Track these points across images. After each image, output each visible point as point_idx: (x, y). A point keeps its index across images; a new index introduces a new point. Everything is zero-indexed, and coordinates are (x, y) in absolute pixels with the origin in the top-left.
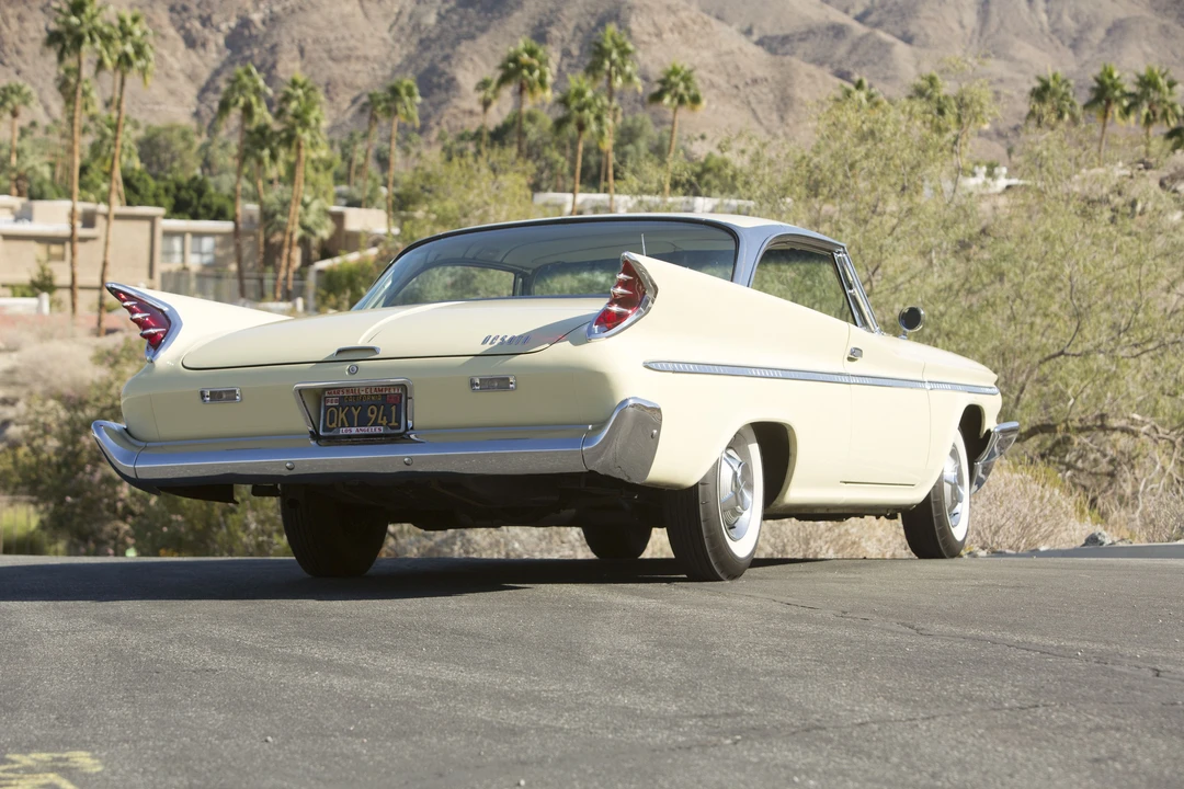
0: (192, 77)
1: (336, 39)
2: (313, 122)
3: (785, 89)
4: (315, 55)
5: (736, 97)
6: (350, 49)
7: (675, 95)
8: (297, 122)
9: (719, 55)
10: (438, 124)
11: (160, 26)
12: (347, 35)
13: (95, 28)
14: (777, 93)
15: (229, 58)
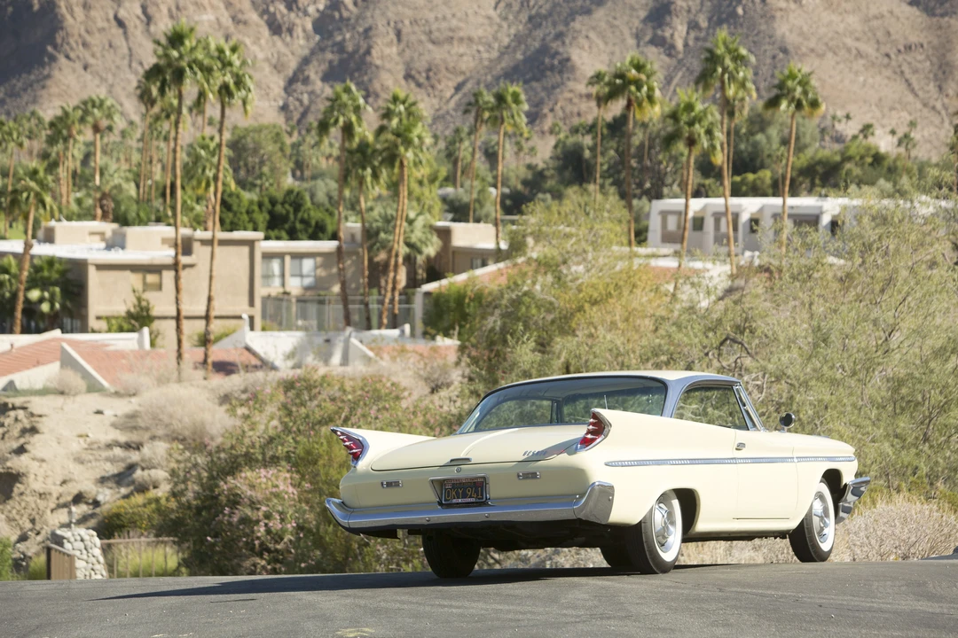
0: (278, 67)
1: (436, 19)
2: (416, 140)
3: (944, 55)
4: (413, 38)
5: (887, 66)
6: (451, 30)
7: (793, 99)
8: (399, 140)
9: (867, 20)
10: (552, 110)
11: (241, 11)
12: (448, 13)
13: (195, 61)
14: (935, 60)
15: (318, 44)
